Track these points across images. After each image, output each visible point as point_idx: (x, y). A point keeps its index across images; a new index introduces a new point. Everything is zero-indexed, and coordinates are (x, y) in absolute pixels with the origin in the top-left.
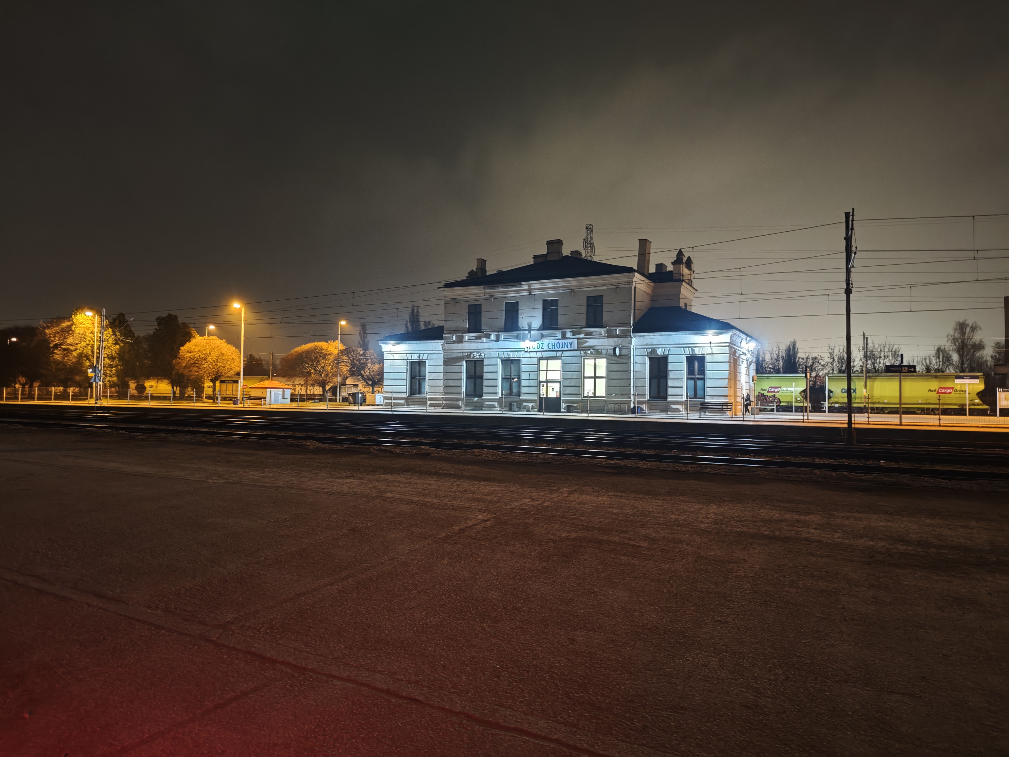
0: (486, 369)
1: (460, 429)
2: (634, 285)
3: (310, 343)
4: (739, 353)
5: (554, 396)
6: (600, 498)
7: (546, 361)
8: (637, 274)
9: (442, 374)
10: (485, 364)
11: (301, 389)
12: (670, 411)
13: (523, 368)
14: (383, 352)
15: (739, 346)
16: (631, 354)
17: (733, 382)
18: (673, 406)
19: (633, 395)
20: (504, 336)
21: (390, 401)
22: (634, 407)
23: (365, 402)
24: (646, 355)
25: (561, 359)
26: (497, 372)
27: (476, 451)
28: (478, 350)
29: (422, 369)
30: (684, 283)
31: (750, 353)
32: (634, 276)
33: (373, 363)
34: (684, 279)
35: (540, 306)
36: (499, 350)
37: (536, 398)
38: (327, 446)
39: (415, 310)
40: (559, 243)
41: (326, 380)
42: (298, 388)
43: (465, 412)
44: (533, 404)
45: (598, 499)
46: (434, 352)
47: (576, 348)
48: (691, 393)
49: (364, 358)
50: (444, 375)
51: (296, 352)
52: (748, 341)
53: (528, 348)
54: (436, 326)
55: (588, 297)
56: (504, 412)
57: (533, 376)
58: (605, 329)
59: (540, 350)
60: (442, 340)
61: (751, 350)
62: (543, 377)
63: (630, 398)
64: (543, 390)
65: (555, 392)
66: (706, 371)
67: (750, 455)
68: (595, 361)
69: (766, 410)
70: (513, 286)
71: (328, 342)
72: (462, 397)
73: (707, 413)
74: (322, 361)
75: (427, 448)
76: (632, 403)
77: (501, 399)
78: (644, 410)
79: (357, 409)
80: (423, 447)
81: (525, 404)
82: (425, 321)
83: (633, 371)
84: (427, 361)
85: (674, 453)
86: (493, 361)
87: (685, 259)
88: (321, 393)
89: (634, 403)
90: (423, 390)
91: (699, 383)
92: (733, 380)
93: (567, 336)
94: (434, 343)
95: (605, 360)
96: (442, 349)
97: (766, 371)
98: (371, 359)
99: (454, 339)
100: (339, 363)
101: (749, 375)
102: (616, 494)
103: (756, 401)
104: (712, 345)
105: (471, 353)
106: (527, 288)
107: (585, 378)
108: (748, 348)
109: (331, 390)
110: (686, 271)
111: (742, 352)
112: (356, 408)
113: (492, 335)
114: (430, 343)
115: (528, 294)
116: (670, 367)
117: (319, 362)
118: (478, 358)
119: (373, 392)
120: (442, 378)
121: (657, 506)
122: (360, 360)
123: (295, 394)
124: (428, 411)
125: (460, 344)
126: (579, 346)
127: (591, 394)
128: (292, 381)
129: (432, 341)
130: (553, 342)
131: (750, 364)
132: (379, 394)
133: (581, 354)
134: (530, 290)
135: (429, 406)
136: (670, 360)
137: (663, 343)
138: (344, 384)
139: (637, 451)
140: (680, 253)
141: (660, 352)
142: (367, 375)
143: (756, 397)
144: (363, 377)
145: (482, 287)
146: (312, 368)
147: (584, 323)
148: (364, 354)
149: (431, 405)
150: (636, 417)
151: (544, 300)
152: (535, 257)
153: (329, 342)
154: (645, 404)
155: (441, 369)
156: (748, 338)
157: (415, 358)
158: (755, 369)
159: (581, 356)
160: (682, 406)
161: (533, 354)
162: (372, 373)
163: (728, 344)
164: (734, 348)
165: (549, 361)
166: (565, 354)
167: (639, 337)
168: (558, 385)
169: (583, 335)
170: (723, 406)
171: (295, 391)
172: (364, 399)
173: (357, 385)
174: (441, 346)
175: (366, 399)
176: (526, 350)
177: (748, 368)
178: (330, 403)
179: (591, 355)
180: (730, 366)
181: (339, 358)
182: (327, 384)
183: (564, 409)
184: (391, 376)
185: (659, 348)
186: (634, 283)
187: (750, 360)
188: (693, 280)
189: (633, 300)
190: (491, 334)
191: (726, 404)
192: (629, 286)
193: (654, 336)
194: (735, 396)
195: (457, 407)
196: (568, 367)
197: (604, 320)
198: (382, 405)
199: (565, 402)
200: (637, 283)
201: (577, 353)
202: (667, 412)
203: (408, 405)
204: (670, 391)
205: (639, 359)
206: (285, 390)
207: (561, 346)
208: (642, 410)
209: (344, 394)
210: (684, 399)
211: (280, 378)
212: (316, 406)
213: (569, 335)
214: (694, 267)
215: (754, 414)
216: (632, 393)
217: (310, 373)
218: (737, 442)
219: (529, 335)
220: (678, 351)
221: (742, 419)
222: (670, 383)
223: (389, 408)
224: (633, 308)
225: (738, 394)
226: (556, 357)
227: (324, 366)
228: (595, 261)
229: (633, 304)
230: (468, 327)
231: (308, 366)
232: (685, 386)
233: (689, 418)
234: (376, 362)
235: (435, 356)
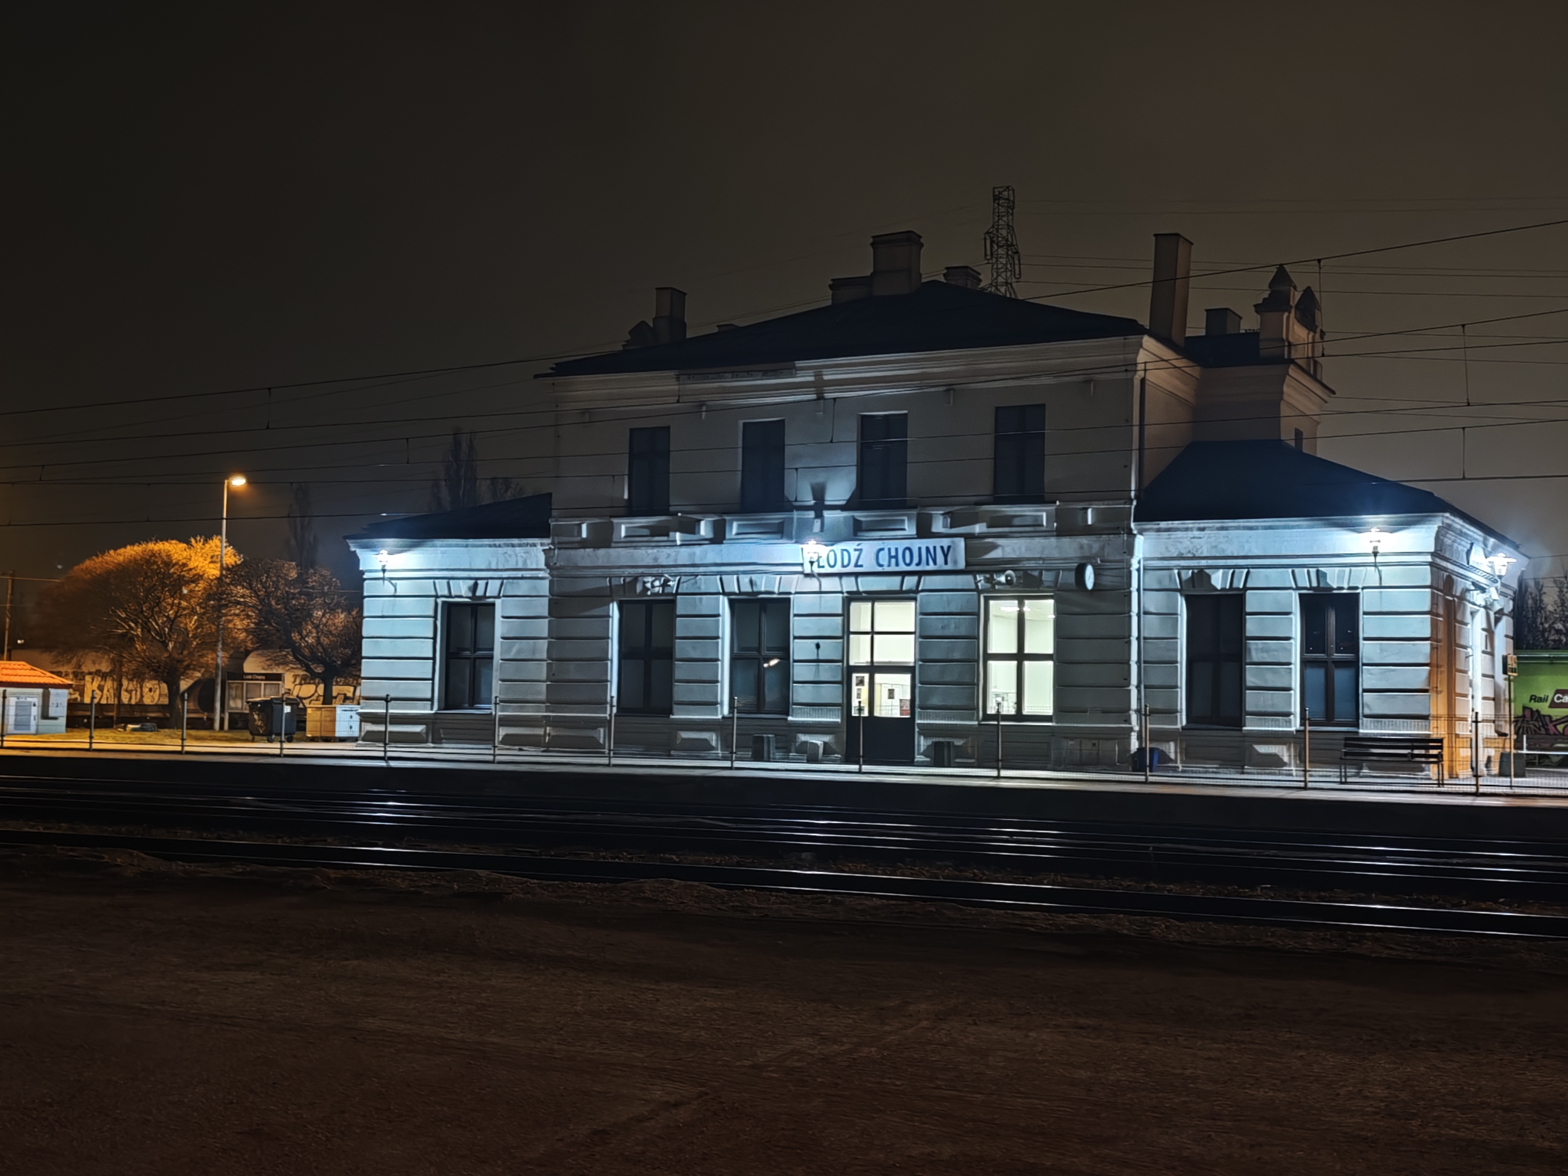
0: (682, 626)
1: (599, 817)
2: (1141, 374)
3: (133, 544)
4: (1461, 585)
5: (897, 714)
6: (1033, 1034)
7: (869, 605)
8: (1148, 341)
9: (544, 644)
10: (679, 612)
11: (101, 688)
12: (1253, 765)
13: (797, 626)
14: (363, 573)
15: (1465, 564)
16: (1130, 585)
17: (1445, 675)
18: (1262, 749)
19: (1138, 711)
20: (739, 526)
21: (381, 728)
22: (1141, 750)
23: (304, 729)
24: (1176, 590)
25: (915, 599)
26: (718, 638)
27: (649, 885)
28: (660, 570)
29: (483, 625)
30: (1292, 371)
31: (1499, 584)
32: (1141, 346)
33: (331, 609)
34: (1293, 356)
35: (851, 433)
36: (720, 569)
37: (839, 720)
38: (177, 867)
39: (464, 446)
40: (912, 240)
41: (180, 661)
42: (91, 685)
43: (615, 761)
44: (827, 738)
45: (1027, 1036)
46: (519, 574)
47: (962, 565)
48: (1317, 707)
49: (300, 593)
50: (550, 644)
51: (88, 571)
52: (1489, 549)
53: (815, 564)
54: (529, 493)
55: (997, 409)
56: (737, 764)
57: (829, 649)
58: (1052, 508)
59: (851, 569)
60: (547, 536)
61: (1500, 577)
62: (859, 655)
63: (1128, 720)
64: (859, 696)
65: (896, 702)
66: (1361, 642)
67: (1496, 902)
68: (1021, 605)
69: (1547, 762)
70: (766, 374)
71: (188, 543)
72: (607, 715)
73: (1365, 771)
74: (170, 601)
75: (495, 875)
76: (1134, 736)
77: (729, 722)
78: (1171, 760)
79: (278, 752)
80: (483, 873)
81: (803, 738)
82: (494, 479)
83: (1138, 639)
84: (498, 602)
85: (1262, 894)
86: (705, 605)
87: (1296, 297)
88: (165, 701)
89: (1139, 738)
90: (484, 695)
91: (1341, 676)
92: (1444, 669)
93: (934, 529)
94: (520, 545)
95: (1049, 604)
96: (547, 564)
97: (1546, 640)
98: (324, 595)
99: (584, 535)
100: (221, 607)
101: (1492, 654)
102: (1082, 1021)
103: (1517, 733)
104: (1379, 559)
105: (636, 579)
106: (812, 379)
107: (989, 657)
108: (1489, 570)
109: (197, 690)
110: (1299, 333)
111: (1474, 584)
112: (273, 748)
113: (703, 524)
114: (507, 545)
115: (814, 396)
116: (1252, 627)
117: (158, 604)
118: (658, 594)
119: (328, 699)
120: (545, 656)
121: (1210, 1059)
122: (288, 597)
123: (82, 704)
124: (498, 758)
125: (601, 552)
126: (971, 560)
127: (1009, 709)
128: (75, 660)
129: (515, 541)
130: (893, 545)
131: (1497, 620)
132: (347, 707)
133: (976, 584)
134: (819, 386)
135: (503, 742)
136: (1251, 604)
137: (1229, 554)
138: (235, 673)
139: (1148, 888)
140: (1281, 277)
141: (1218, 580)
142: (309, 646)
143: (1516, 722)
144: (296, 651)
145: (672, 373)
146: (136, 623)
147: (986, 488)
148: (301, 580)
149: (509, 740)
150: (1146, 783)
151: (863, 416)
152: (837, 285)
153: (193, 540)
154: (1175, 741)
155: (543, 627)
156: (1492, 541)
157: (462, 589)
158: (1511, 634)
159: (976, 589)
160: (1289, 749)
161: (829, 584)
162: (325, 641)
163: (1429, 559)
164: (1445, 569)
165: (878, 605)
166: (928, 582)
167: (1153, 534)
168: (906, 678)
169: (984, 525)
170: (1413, 748)
171: (82, 695)
172: (298, 722)
173: (279, 677)
174: (542, 557)
175: (305, 722)
176: (808, 570)
177: (1490, 632)
178: (193, 732)
179: (1008, 587)
180: (1434, 625)
181: (223, 593)
182: (183, 674)
183: (925, 754)
184: (386, 648)
185: (1217, 567)
186: (1141, 367)
187: (1497, 607)
188: (1320, 360)
189: (1136, 420)
190: (699, 521)
191: (1425, 742)
192: (1123, 376)
193: (1203, 529)
194: (1452, 718)
195: (592, 747)
196: (936, 624)
197: (1046, 480)
198: (354, 740)
199: (927, 731)
200: (1149, 366)
201: (966, 581)
202: (1243, 768)
203: (437, 740)
204: (1253, 701)
205: (1153, 601)
206: (52, 691)
207: (916, 560)
208: (1164, 757)
209: (237, 705)
210: (1295, 725)
211: (35, 654)
212: (152, 740)
213: (938, 526)
214: (1325, 318)
215: (1509, 776)
216: (1134, 705)
217: (132, 640)
218: (1455, 861)
219: (817, 524)
220: (1274, 577)
221: (1473, 789)
222: (1251, 677)
223: (377, 750)
224: (1136, 445)
225: (1459, 712)
226: (901, 591)
227: (176, 617)
228: (1020, 298)
229: (1136, 430)
230: (626, 496)
231: (123, 616)
232: (1296, 683)
233: (1310, 785)
234: (338, 605)
235: (523, 587)
